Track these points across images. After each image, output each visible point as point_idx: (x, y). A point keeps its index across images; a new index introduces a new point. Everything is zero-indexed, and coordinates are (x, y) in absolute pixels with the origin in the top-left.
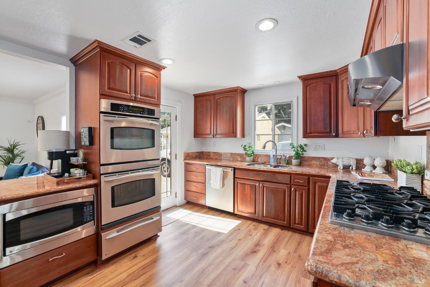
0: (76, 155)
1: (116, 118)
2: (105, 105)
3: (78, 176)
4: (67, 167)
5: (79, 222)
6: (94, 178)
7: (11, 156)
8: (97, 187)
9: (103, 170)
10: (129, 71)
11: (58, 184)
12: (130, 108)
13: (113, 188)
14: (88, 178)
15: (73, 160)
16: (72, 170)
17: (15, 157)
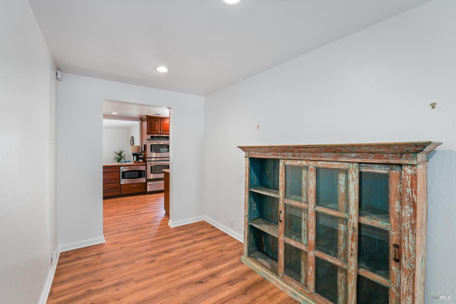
0: (141, 155)
1: (153, 141)
2: (149, 137)
3: (141, 161)
4: (138, 159)
5: (140, 176)
6: (145, 163)
7: (120, 157)
8: (146, 165)
9: (148, 159)
10: (157, 122)
11: (134, 163)
12: (158, 137)
13: (151, 166)
14: (143, 163)
15: (140, 156)
16: (139, 160)
17: (121, 158)
